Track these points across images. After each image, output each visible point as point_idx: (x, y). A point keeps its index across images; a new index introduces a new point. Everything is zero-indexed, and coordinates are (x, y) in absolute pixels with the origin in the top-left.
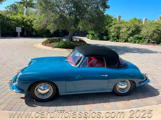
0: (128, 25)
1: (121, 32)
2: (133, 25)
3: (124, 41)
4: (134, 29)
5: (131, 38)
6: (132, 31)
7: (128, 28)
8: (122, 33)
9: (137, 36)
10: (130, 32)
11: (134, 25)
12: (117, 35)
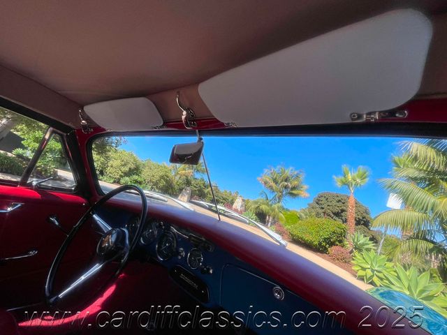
0: (126, 158)
1: (110, 165)
2: (132, 160)
3: (112, 181)
4: (133, 167)
5: (127, 178)
6: (130, 169)
7: (123, 163)
8: (112, 166)
9: (135, 177)
10: (126, 169)
11: (134, 161)
12: (102, 168)
